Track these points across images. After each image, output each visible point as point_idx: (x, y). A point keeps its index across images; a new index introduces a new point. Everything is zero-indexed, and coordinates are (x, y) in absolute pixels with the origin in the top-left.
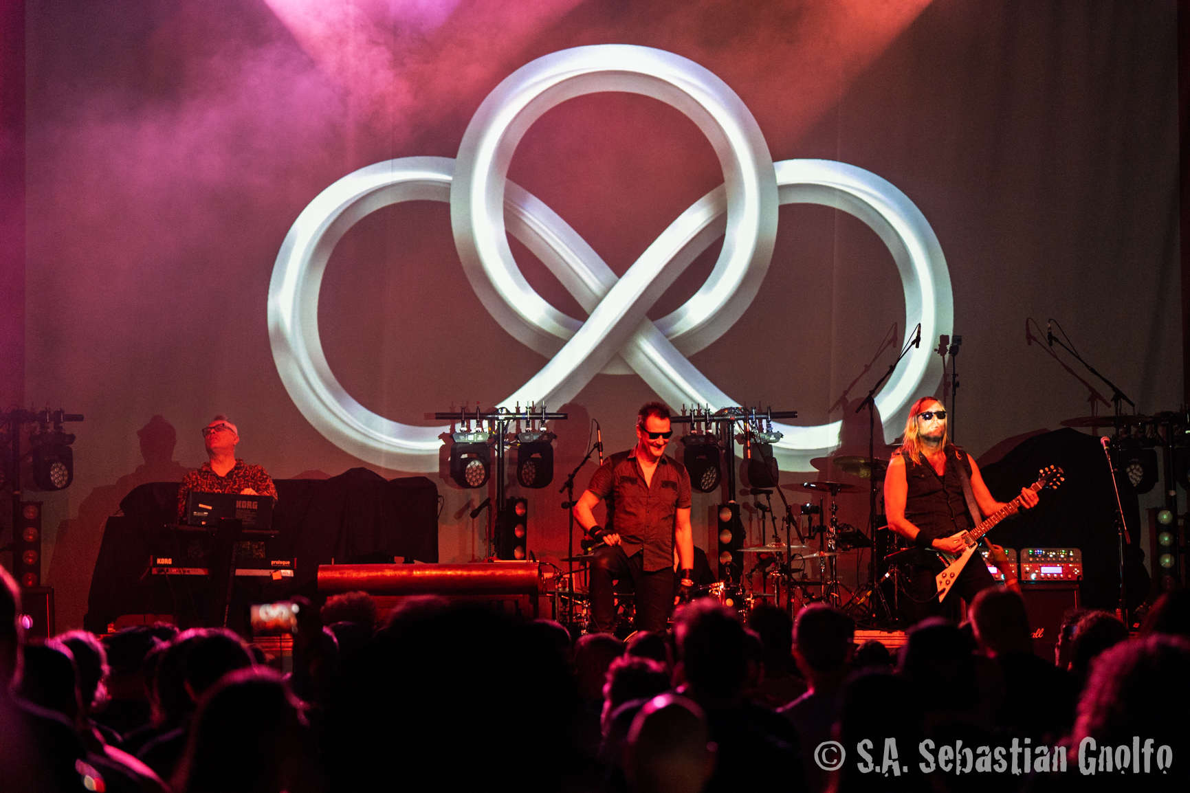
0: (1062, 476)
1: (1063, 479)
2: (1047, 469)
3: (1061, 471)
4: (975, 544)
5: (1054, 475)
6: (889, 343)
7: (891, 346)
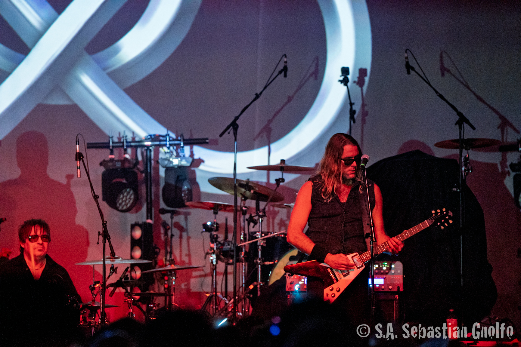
0: (450, 218)
1: (451, 222)
2: (439, 211)
3: (451, 214)
4: (362, 266)
5: (443, 217)
6: (311, 75)
7: (312, 78)
